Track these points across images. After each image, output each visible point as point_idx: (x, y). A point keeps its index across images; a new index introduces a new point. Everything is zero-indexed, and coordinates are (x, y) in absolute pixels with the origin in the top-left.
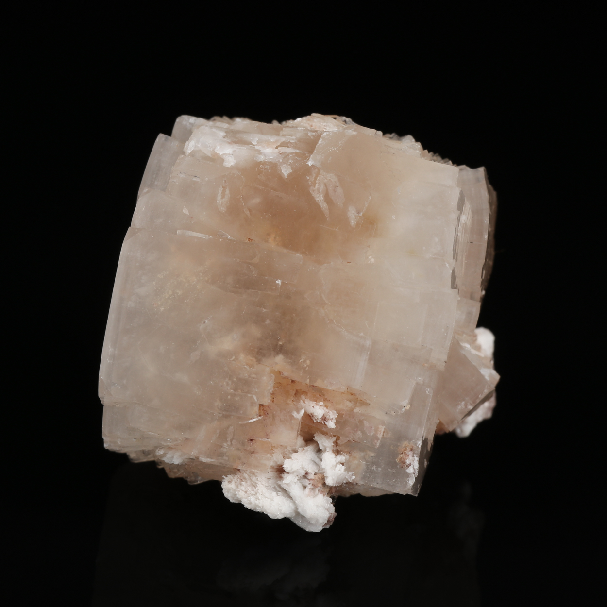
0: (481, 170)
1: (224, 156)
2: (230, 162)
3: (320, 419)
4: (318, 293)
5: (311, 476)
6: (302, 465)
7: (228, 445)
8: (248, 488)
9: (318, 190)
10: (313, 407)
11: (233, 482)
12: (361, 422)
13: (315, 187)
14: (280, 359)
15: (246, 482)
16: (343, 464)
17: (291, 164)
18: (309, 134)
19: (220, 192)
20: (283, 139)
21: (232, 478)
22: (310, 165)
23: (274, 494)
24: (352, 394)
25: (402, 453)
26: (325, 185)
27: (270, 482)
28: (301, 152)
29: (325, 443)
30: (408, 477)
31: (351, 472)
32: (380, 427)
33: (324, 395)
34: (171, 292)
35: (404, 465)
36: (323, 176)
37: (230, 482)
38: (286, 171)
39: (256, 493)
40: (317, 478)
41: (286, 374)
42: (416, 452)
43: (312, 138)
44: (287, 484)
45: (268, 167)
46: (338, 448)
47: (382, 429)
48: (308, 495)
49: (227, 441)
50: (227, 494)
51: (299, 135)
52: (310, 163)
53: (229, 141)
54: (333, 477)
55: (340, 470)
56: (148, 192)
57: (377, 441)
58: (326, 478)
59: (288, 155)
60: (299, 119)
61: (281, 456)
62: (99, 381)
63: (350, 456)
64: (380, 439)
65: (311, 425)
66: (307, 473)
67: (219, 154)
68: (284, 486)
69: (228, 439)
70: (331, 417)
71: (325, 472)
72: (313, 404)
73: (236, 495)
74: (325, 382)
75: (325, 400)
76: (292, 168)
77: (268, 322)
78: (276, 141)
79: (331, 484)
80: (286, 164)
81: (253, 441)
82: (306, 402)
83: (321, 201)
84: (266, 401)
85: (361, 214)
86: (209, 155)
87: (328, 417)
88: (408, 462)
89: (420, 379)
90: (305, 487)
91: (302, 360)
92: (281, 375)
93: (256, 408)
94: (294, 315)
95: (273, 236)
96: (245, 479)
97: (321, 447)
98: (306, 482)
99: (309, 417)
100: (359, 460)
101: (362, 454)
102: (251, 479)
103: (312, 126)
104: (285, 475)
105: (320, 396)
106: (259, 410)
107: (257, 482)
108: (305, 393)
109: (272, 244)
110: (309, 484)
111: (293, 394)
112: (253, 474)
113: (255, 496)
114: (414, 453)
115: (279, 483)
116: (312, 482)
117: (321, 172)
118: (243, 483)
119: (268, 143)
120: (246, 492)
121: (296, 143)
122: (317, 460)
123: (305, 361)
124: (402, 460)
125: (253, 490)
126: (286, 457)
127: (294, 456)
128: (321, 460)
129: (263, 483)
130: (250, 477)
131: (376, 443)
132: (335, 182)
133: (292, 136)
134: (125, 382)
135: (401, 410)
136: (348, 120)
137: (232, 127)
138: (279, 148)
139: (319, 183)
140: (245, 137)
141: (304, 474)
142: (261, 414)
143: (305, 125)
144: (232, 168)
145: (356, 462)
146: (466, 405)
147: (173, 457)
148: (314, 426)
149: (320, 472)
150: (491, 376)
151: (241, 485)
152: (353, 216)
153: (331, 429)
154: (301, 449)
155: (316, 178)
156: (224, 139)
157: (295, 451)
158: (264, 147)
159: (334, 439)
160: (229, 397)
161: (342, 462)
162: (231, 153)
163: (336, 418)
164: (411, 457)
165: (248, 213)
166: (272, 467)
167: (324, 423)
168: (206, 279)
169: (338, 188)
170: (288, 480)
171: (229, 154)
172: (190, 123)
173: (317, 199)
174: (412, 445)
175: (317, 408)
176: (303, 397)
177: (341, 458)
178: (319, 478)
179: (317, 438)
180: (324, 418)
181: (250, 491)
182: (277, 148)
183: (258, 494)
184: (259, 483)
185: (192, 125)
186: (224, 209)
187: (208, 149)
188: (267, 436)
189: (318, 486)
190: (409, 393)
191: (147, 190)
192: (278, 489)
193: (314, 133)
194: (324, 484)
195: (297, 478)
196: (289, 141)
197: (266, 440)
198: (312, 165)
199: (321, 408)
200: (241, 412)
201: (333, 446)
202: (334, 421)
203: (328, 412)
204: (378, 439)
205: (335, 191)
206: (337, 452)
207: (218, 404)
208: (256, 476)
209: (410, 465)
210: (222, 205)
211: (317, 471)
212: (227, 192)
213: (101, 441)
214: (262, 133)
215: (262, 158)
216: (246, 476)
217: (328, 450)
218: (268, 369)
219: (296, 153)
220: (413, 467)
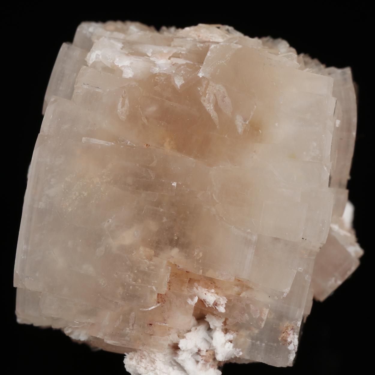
0: (348, 71)
1: (123, 68)
2: (129, 74)
3: (212, 305)
4: (210, 194)
5: (204, 353)
6: (196, 344)
7: (130, 329)
8: (148, 364)
9: (209, 100)
10: (206, 294)
11: (134, 360)
12: (248, 306)
13: (205, 97)
14: (175, 251)
15: (146, 359)
16: (231, 342)
17: (183, 75)
18: (198, 45)
19: (121, 101)
20: (175, 51)
21: (133, 355)
22: (201, 77)
23: (171, 369)
24: (239, 281)
25: (284, 332)
26: (215, 95)
27: (166, 358)
28: (191, 63)
29: (216, 323)
30: (290, 353)
31: (239, 348)
32: (265, 309)
33: (214, 283)
34: (77, 194)
35: (285, 342)
36: (213, 86)
37: (131, 359)
38: (179, 82)
39: (155, 369)
40: (208, 355)
41: (181, 266)
42: (296, 331)
43: (201, 49)
44: (182, 360)
45: (163, 78)
46: (226, 327)
47: (266, 311)
48: (201, 370)
49: (129, 326)
50: (128, 369)
51: (188, 46)
52: (201, 75)
53: (127, 53)
54: (223, 354)
55: (229, 347)
56: (55, 101)
57: (262, 322)
58: (216, 354)
59: (180, 66)
60: (187, 29)
61: (176, 336)
62: (14, 275)
63: (237, 334)
64: (265, 320)
65: (203, 309)
66: (199, 351)
67: (118, 66)
68: (179, 362)
69: (131, 324)
70: (222, 303)
71: (215, 349)
72: (204, 291)
73: (137, 370)
74: (217, 273)
75: (216, 287)
76: (184, 80)
77: (165, 220)
78: (169, 52)
79: (221, 360)
80: (179, 75)
81: (152, 325)
82: (199, 289)
83: (211, 110)
84: (164, 290)
85: (247, 123)
86: (109, 66)
87: (218, 303)
88: (289, 340)
89: (301, 269)
90: (197, 362)
91: (196, 253)
92: (177, 267)
93: (155, 297)
94: (188, 212)
95: (168, 140)
96: (144, 355)
97: (211, 327)
98: (199, 358)
99: (201, 302)
100: (245, 339)
101: (248, 332)
102: (150, 356)
103: (199, 36)
104: (180, 353)
105: (212, 284)
106: (158, 297)
107: (155, 358)
108: (199, 281)
109: (168, 149)
110: (202, 360)
111: (188, 282)
112: (152, 351)
113: (154, 372)
114: (294, 332)
115: (175, 358)
116: (204, 358)
117: (211, 83)
118: (143, 360)
119: (161, 54)
120: (146, 368)
121: (186, 54)
122: (208, 339)
123: (198, 253)
124: (284, 338)
125: (152, 366)
126: (181, 336)
127: (188, 335)
128: (212, 338)
129: (161, 359)
130: (149, 354)
131: (261, 324)
132: (224, 92)
133: (182, 46)
134: (37, 275)
135: (283, 295)
136: (231, 28)
137: (128, 38)
138: (172, 59)
139: (209, 93)
140: (141, 48)
141: (197, 351)
142: (160, 301)
143: (193, 35)
144: (130, 79)
145: (242, 340)
146: (336, 281)
147: (79, 335)
148: (206, 310)
149: (211, 349)
150: (356, 252)
151: (141, 361)
152: (241, 124)
153: (221, 313)
154: (193, 329)
155: (206, 89)
156: (122, 51)
157: (189, 331)
158: (158, 58)
159: (223, 320)
160: (131, 287)
161: (230, 340)
162: (129, 65)
163: (226, 304)
164: (291, 336)
165: (145, 121)
166: (169, 345)
167: (215, 308)
168: (109, 180)
169: (226, 98)
170: (184, 357)
171: (128, 66)
172: (90, 32)
173: (208, 109)
174: (293, 325)
175: (209, 295)
176: (196, 284)
177: (230, 336)
178: (210, 354)
179: (208, 319)
180: (216, 304)
181: (150, 368)
182: (169, 59)
183: (156, 371)
184: (157, 359)
185: (92, 34)
186: (124, 118)
187: (108, 61)
188: (164, 321)
189: (209, 362)
190: (291, 282)
191: (54, 99)
192: (174, 364)
193: (202, 45)
194: (215, 359)
195: (191, 355)
196: (180, 52)
197: (164, 324)
198: (203, 77)
199: (212, 295)
200: (142, 301)
201: (222, 326)
202: (224, 306)
203: (219, 299)
204: (262, 320)
205: (223, 101)
206: (226, 331)
207: (120, 291)
208: (154, 353)
209: (291, 342)
210: (122, 114)
211: (208, 348)
212: (127, 101)
213: (14, 317)
214: (155, 44)
215: (156, 70)
216: (145, 353)
217: (218, 329)
218: (165, 262)
219: (187, 64)
220: (294, 345)
